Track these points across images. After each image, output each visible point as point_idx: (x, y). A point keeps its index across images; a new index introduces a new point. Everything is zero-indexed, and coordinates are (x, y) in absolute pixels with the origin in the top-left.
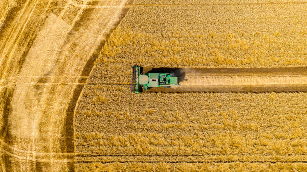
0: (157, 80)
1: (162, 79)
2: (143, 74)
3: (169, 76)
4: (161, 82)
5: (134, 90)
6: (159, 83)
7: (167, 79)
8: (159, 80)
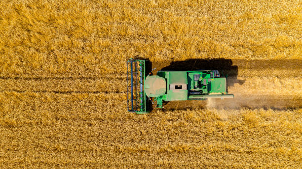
0: (185, 86)
1: (195, 84)
2: (152, 74)
3: (208, 76)
4: (192, 89)
5: (134, 109)
6: (190, 93)
7: (205, 82)
8: (188, 87)
